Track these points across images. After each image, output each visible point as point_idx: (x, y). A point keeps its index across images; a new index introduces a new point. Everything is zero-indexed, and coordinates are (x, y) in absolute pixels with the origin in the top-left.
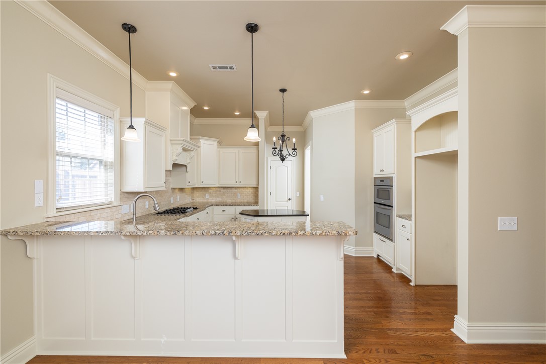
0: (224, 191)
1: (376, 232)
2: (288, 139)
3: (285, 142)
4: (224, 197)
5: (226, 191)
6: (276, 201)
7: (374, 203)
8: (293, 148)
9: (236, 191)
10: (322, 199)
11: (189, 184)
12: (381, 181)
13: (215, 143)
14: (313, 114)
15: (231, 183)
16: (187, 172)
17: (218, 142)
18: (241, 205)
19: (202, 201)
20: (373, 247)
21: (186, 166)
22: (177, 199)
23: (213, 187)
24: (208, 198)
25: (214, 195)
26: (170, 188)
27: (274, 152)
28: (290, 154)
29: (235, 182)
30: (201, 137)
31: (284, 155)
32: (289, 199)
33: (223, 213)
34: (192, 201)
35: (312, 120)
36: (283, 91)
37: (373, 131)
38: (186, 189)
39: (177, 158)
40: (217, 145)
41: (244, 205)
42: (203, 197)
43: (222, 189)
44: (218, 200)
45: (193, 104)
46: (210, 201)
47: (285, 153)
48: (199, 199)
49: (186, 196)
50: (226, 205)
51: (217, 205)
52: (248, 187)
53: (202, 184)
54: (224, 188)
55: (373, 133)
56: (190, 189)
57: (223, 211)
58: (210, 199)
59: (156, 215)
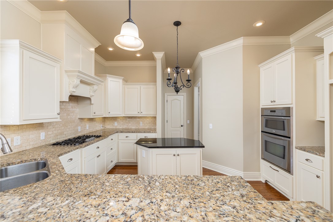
0: (129, 120)
1: (264, 159)
2: (183, 70)
3: (179, 74)
4: (130, 124)
5: (131, 120)
6: (171, 127)
7: (262, 131)
8: (188, 79)
9: (139, 120)
10: (211, 127)
11: (95, 115)
12: (271, 111)
13: (121, 81)
14: (203, 54)
15: (134, 113)
16: (91, 104)
17: (123, 80)
18: (142, 132)
19: (111, 128)
20: (259, 171)
21: (89, 99)
22: (86, 127)
23: (120, 117)
24: (116, 125)
25: (121, 123)
26: (77, 119)
27: (169, 83)
28: (184, 85)
29: (137, 112)
30: (107, 75)
31: (179, 87)
32: (182, 126)
33: (127, 138)
34: (103, 128)
35: (202, 60)
36: (177, 24)
37: (259, 66)
38: (96, 119)
39: (74, 90)
40: (123, 82)
41: (144, 132)
42: (113, 125)
43: (128, 118)
44: (125, 127)
45: (97, 44)
46: (118, 128)
47: (179, 85)
48: (109, 126)
49: (97, 124)
50: (129, 132)
51: (121, 132)
52: (148, 117)
53: (109, 114)
54: (129, 117)
55: (259, 67)
56: (101, 118)
57: (127, 137)
58: (119, 126)
59: (52, 146)
